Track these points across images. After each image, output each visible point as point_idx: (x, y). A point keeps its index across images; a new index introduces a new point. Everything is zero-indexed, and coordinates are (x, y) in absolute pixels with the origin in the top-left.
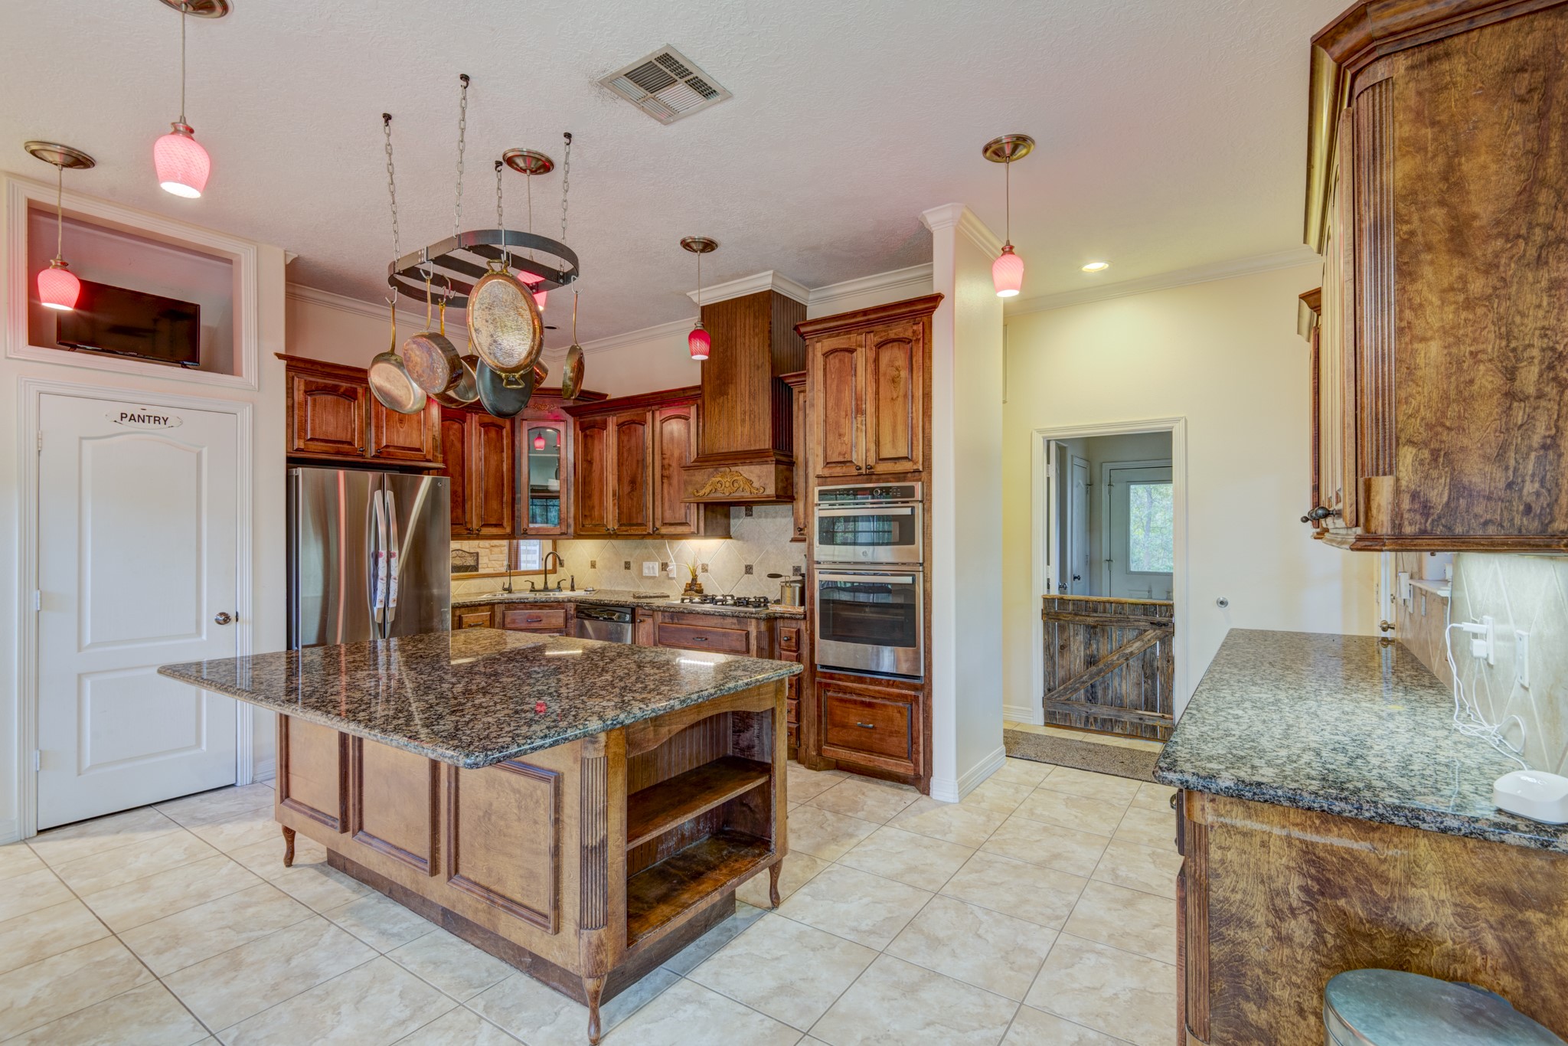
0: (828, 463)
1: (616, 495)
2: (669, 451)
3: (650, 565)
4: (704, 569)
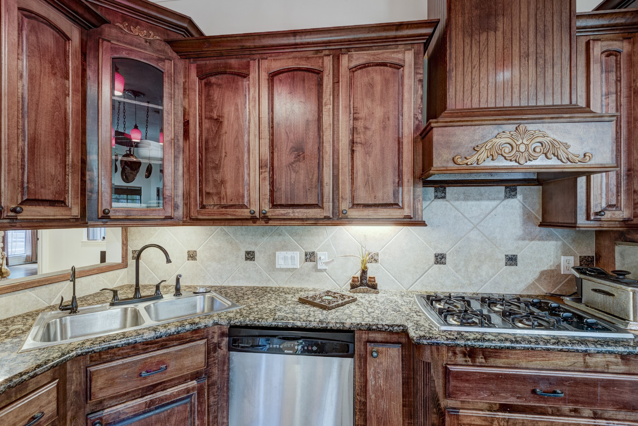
1: (266, 166)
2: (366, 109)
3: (287, 255)
4: (374, 259)
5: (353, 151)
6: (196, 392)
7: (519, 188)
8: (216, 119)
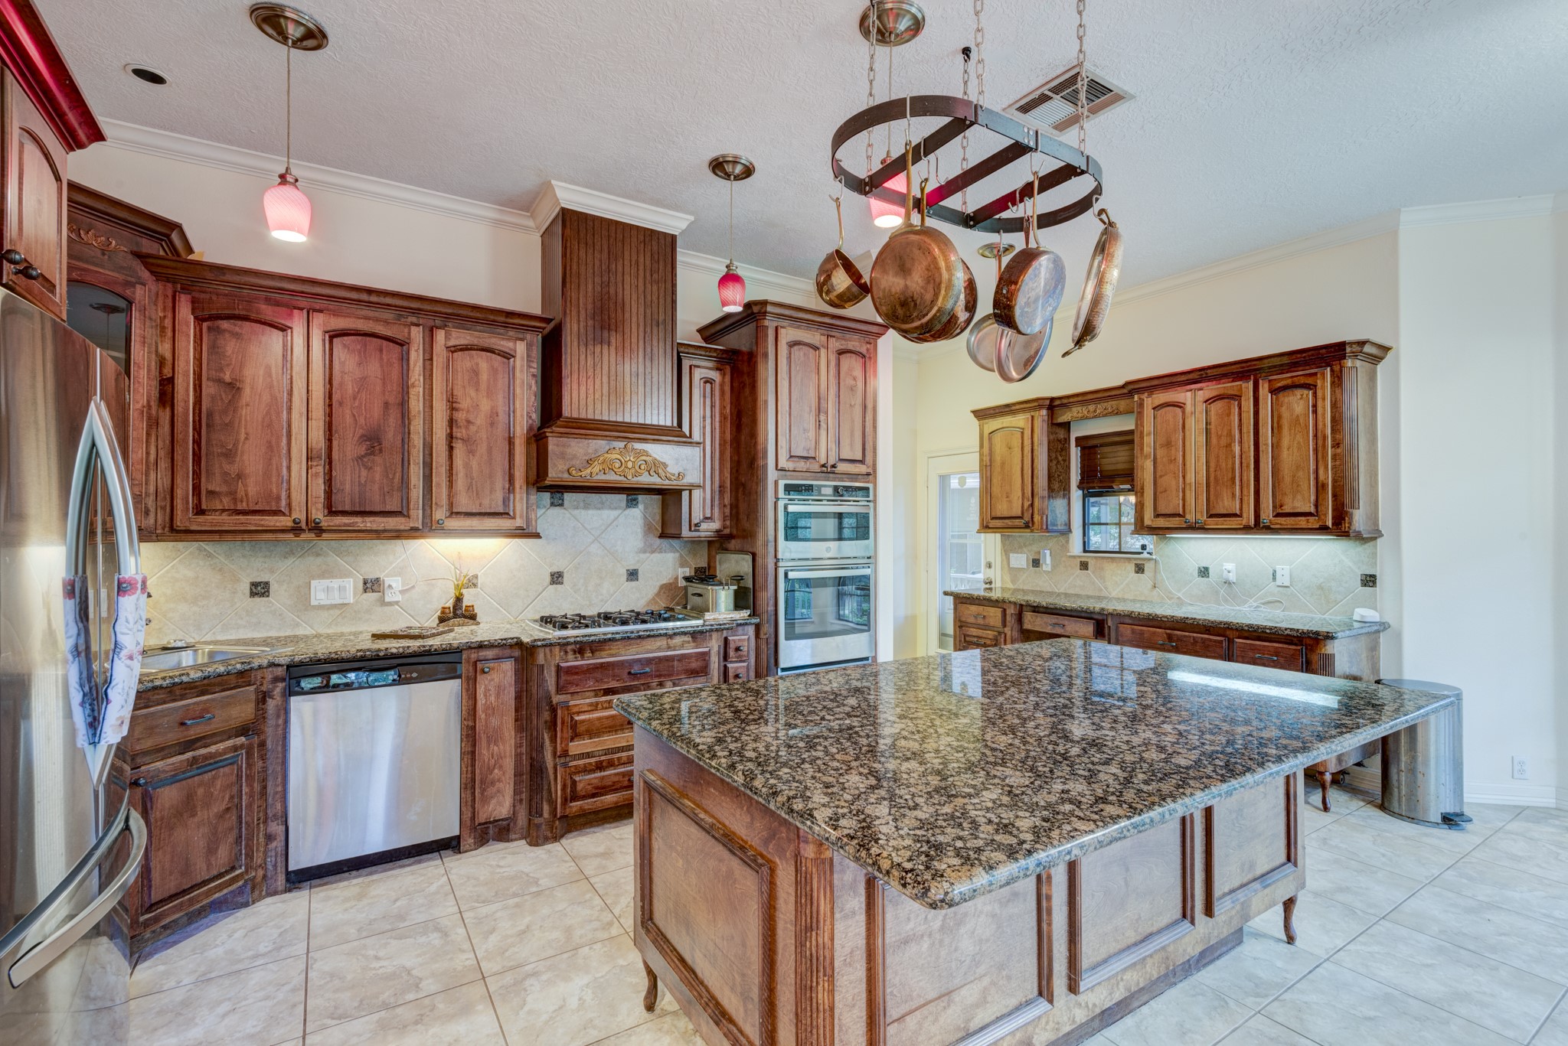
0: (791, 457)
1: (319, 457)
2: (468, 399)
3: (331, 585)
4: (472, 583)
5: (451, 448)
6: (244, 751)
7: (641, 498)
8: (230, 384)
